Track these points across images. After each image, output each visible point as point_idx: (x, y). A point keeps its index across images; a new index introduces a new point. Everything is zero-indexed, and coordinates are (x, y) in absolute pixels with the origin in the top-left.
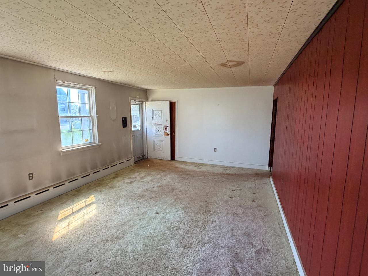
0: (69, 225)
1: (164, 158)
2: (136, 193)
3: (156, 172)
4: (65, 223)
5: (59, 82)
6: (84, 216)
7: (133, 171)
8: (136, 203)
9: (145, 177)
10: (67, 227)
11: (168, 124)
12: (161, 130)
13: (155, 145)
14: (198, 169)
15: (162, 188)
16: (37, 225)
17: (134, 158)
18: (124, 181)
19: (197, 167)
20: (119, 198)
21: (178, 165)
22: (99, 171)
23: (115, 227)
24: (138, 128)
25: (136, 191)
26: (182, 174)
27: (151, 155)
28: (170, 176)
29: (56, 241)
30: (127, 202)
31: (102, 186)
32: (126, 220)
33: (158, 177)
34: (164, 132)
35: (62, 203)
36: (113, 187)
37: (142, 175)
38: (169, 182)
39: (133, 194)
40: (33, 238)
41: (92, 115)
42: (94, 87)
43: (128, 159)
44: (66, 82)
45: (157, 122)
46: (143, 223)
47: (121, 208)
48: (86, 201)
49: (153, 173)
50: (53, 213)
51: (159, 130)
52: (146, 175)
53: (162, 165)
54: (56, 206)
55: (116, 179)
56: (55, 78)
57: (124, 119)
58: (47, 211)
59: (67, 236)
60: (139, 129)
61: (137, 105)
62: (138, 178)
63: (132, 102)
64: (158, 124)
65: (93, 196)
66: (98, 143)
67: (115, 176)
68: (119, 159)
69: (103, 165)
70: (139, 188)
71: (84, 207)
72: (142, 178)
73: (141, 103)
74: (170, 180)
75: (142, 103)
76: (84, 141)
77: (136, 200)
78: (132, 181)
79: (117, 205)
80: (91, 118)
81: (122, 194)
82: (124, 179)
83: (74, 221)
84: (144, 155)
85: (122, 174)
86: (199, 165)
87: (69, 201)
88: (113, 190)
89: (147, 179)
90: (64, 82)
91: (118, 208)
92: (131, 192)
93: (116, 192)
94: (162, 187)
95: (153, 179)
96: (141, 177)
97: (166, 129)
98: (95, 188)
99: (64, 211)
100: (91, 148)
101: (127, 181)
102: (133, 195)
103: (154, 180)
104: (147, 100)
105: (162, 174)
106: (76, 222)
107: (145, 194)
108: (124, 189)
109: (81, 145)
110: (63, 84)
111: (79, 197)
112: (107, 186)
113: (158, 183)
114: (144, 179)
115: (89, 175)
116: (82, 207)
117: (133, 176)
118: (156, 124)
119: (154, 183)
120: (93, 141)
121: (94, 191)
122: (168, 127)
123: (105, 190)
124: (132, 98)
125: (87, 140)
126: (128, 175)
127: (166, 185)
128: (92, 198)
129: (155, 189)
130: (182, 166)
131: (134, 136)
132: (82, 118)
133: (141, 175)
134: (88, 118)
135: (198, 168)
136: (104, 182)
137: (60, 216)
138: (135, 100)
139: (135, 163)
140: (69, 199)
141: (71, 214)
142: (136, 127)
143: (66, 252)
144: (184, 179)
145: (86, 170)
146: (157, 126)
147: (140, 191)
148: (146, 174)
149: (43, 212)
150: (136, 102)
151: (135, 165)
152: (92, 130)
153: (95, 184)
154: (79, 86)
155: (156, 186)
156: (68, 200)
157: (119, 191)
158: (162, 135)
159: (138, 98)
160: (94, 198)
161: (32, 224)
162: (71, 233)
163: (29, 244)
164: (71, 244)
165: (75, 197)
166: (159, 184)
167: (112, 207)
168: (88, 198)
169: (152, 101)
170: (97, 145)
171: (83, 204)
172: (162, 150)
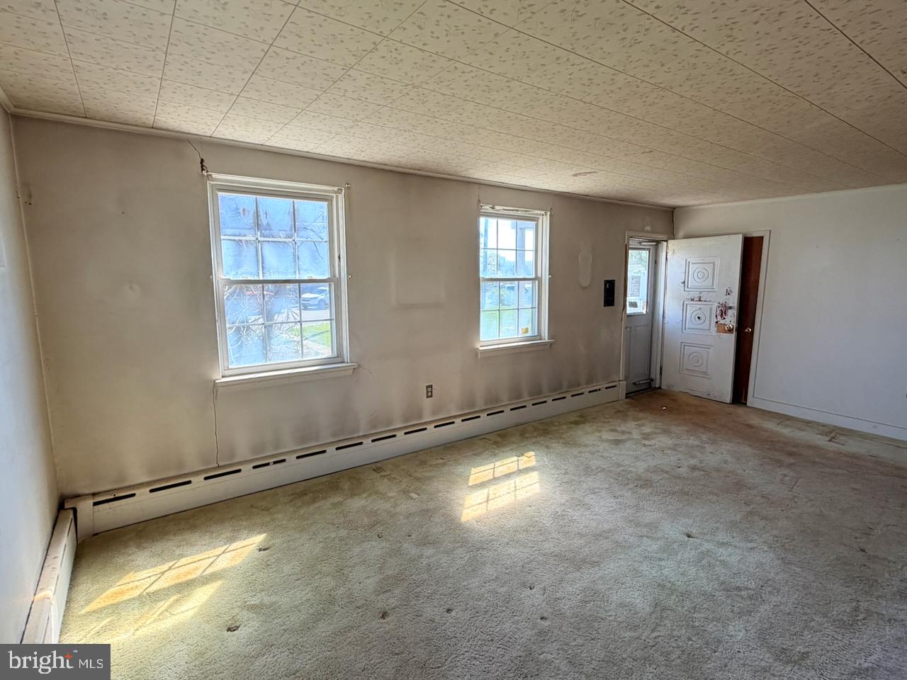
0: (487, 501)
1: (711, 395)
2: (631, 469)
3: (685, 428)
4: (480, 495)
5: (487, 209)
6: (515, 491)
7: (621, 414)
8: (630, 493)
9: (654, 436)
10: (486, 504)
11: (734, 300)
12: (708, 318)
13: (686, 357)
14: (830, 443)
15: (703, 473)
16: (435, 483)
17: (625, 383)
18: (599, 434)
19: (828, 439)
20: (588, 470)
21: (755, 420)
22: (545, 402)
23: (581, 535)
24: (642, 309)
25: (630, 466)
26: (769, 449)
27: (671, 380)
28: (728, 447)
29: (468, 525)
30: (607, 487)
31: (549, 436)
32: (606, 527)
33: (690, 442)
34: (717, 322)
35: (475, 454)
36: (576, 445)
37: (647, 429)
38: (726, 462)
39: (623, 471)
40: (431, 505)
41: (539, 275)
42: (549, 213)
43: (609, 383)
44: (497, 207)
45: (696, 295)
46: (649, 549)
47: (592, 496)
48: (518, 460)
49: (676, 429)
50: (460, 469)
51: (703, 318)
52: (657, 431)
53: (702, 413)
54: (466, 456)
55: (582, 426)
56: (479, 201)
57: (608, 285)
58: (450, 463)
59: (485, 520)
60: (644, 312)
61: (644, 249)
62: (636, 435)
63: (633, 243)
64: (700, 300)
65: (532, 453)
66: (546, 338)
67: (577, 419)
68: (590, 380)
69: (553, 390)
70: (637, 458)
71: (514, 472)
72: (646, 436)
73: (655, 243)
74: (729, 458)
75: (657, 244)
76: (520, 331)
77: (630, 486)
78: (619, 438)
79: (585, 486)
80: (537, 282)
81: (595, 463)
82: (600, 431)
83: (497, 496)
84: (652, 380)
85: (595, 418)
86: (833, 432)
87: (487, 452)
88: (575, 451)
89: (660, 441)
90: (493, 208)
91: (586, 493)
92: (619, 465)
93: (580, 457)
94: (704, 471)
95: (676, 445)
96: (644, 434)
97: (723, 314)
98: (536, 437)
99: (480, 471)
100: (531, 349)
101: (607, 435)
102: (624, 473)
103: (680, 449)
104: (672, 235)
105: (704, 437)
106: (500, 498)
107: (655, 477)
108: (600, 454)
109: (513, 340)
110: (491, 211)
111: (506, 450)
112: (561, 438)
113: (692, 457)
114: (652, 439)
115: (525, 407)
116: (512, 471)
117: (624, 429)
118: (692, 300)
119: (680, 456)
120: (536, 334)
121: (534, 443)
122: (730, 308)
123: (557, 446)
124: (631, 233)
125: (527, 331)
126: (609, 422)
127: (718, 470)
128: (530, 458)
129: (683, 471)
130: (771, 425)
131: (628, 329)
132: (521, 282)
133: (643, 428)
134: (531, 282)
135: (830, 441)
136: (554, 428)
137: (472, 477)
138: (640, 237)
139: (628, 395)
140: (487, 449)
141: (490, 480)
142: (636, 306)
143: (485, 552)
144: (779, 463)
145: (519, 396)
146: (698, 305)
147: (641, 467)
148: (656, 428)
149: (444, 463)
150: (640, 243)
151: (627, 400)
152: (537, 309)
153: (536, 429)
154: (519, 213)
155: (686, 464)
156: (485, 450)
157: (588, 455)
158: (710, 329)
159: (648, 232)
160: (533, 458)
161: (429, 478)
162: (492, 519)
163: (426, 513)
164: (492, 540)
165: (498, 447)
166: (695, 460)
167: (573, 488)
168: (523, 455)
169: (687, 237)
170: (544, 344)
171: (514, 467)
172: (705, 373)
